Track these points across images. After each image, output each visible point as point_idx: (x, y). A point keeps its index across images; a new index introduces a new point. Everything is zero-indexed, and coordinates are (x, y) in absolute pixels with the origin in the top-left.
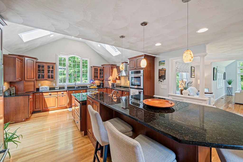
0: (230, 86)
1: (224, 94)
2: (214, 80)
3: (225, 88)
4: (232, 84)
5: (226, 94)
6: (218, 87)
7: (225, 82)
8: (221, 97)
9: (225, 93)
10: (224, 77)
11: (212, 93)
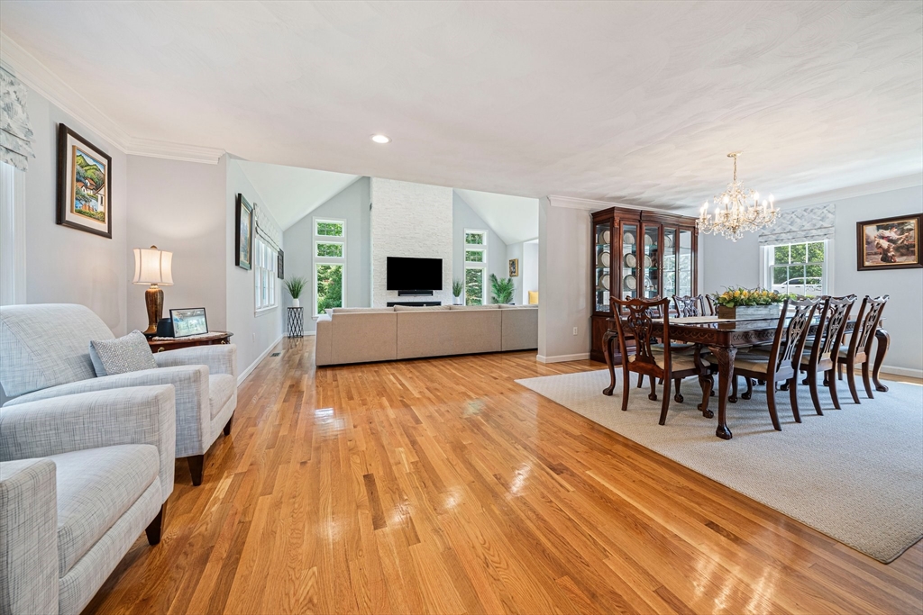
0: (297, 303)
1: (278, 335)
2: (237, 263)
3: (283, 310)
4: (300, 296)
5: (287, 334)
6: (258, 305)
7: (283, 288)
8: (271, 347)
9: (284, 331)
10: (280, 270)
11: (223, 340)
